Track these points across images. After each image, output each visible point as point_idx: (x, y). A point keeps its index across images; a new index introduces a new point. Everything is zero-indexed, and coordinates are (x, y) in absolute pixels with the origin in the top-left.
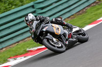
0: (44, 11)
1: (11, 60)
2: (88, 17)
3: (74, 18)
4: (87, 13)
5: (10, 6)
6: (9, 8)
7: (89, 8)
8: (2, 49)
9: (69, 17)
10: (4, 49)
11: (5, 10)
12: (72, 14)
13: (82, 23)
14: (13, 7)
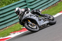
0: (32, 4)
1: (11, 34)
2: (59, 8)
3: (50, 8)
4: (58, 6)
5: (12, 1)
6: (11, 2)
7: (59, 2)
8: (6, 27)
9: (47, 8)
10: (8, 27)
11: (8, 4)
12: (49, 6)
13: (55, 12)
14: (13, 2)
